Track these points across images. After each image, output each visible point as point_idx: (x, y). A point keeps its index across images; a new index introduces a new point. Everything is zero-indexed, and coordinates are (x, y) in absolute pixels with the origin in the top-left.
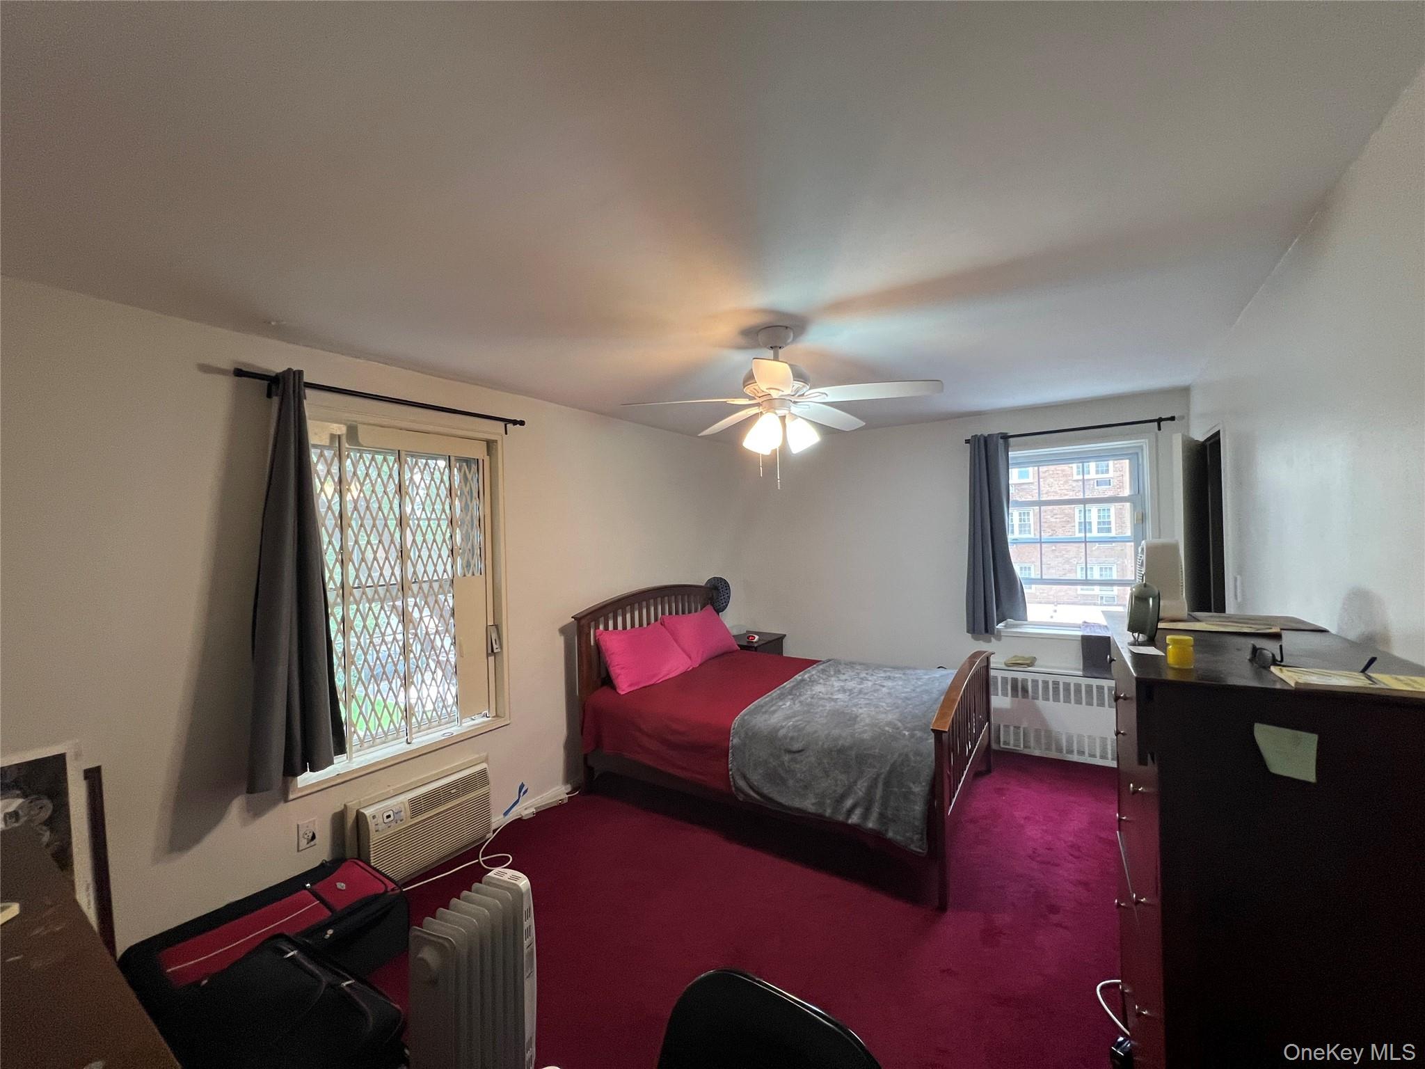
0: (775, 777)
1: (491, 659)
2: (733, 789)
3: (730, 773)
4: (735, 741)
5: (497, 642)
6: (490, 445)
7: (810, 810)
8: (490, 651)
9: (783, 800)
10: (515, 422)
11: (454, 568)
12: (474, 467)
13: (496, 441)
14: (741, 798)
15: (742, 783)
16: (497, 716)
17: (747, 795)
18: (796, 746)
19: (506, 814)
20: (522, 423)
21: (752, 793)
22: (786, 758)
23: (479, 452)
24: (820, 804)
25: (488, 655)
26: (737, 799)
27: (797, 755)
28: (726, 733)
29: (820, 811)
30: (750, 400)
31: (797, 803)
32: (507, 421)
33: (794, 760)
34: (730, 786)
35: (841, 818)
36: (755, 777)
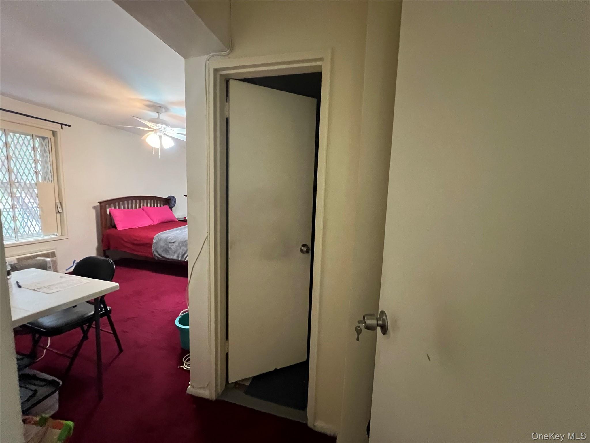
0: (166, 251)
1: (58, 215)
2: (154, 256)
3: (153, 251)
4: (155, 241)
5: (61, 208)
6: (54, 133)
7: (175, 259)
8: (57, 211)
9: (167, 257)
10: (66, 125)
11: (37, 178)
12: (46, 140)
13: (56, 131)
14: (156, 258)
15: (156, 254)
16: (62, 235)
17: (158, 258)
18: (172, 241)
19: (67, 270)
20: (69, 126)
21: (159, 256)
22: (170, 245)
23: (49, 135)
24: (178, 257)
25: (56, 213)
26: (155, 259)
27: (173, 244)
28: (152, 239)
29: (178, 259)
30: (149, 129)
31: (171, 257)
32: (62, 124)
33: (172, 245)
34: (153, 256)
35: (183, 260)
36: (160, 252)
